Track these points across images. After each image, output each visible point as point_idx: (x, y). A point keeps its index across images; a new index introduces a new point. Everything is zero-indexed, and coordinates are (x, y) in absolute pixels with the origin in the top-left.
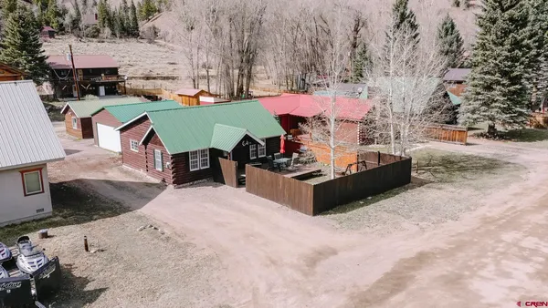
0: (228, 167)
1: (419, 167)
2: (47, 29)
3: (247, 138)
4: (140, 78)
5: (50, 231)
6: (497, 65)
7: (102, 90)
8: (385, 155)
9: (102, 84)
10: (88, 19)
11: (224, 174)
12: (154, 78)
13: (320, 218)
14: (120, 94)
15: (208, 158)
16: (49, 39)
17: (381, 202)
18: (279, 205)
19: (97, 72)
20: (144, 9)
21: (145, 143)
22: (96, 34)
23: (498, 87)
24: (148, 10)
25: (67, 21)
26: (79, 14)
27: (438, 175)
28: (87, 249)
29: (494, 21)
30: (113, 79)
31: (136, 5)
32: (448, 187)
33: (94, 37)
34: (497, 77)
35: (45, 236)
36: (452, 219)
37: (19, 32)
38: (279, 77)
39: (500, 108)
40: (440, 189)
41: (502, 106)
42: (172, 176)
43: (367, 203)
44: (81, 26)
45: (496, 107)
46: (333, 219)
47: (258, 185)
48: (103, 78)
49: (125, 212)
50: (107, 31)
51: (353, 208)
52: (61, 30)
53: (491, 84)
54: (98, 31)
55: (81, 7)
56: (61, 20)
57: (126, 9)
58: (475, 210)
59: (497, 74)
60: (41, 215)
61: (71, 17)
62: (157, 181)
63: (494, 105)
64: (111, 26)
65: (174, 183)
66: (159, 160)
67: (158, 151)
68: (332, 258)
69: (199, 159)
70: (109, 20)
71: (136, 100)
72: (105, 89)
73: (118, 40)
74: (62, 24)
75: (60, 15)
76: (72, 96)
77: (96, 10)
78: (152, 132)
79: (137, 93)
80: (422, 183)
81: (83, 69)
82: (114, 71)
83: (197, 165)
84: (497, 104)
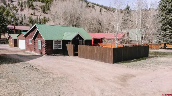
0: (70, 47)
3: (78, 36)
6: (167, 21)
11: (68, 52)
13: (116, 64)
15: (62, 44)
20: (43, 20)
21: (34, 38)
23: (168, 29)
24: (44, 20)
26: (22, 20)
29: (165, 7)
31: (41, 19)
33: (27, 26)
34: (167, 26)
39: (169, 37)
41: (170, 36)
42: (45, 51)
44: (23, 23)
45: (168, 37)
47: (84, 53)
49: (19, 62)
50: (31, 25)
51: (130, 62)
53: (166, 28)
55: (23, 18)
57: (37, 19)
59: (167, 25)
61: (20, 21)
62: (39, 54)
63: (167, 36)
64: (33, 24)
65: (46, 54)
66: (40, 44)
67: (39, 41)
68: (133, 78)
69: (57, 45)
70: (32, 22)
74: (17, 23)
75: (17, 20)
77: (28, 19)
78: (38, 32)
83: (57, 47)
84: (168, 36)
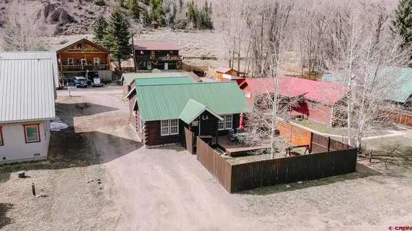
0: (189, 136)
1: (373, 156)
2: (154, 22)
3: (206, 113)
4: (199, 58)
5: (27, 173)
7: (166, 65)
8: (334, 141)
9: (166, 62)
10: (181, 16)
12: (209, 59)
13: (236, 196)
14: (178, 69)
15: (178, 126)
16: (154, 29)
17: (308, 189)
18: (212, 177)
19: (164, 53)
22: (184, 27)
25: (167, 17)
26: (175, 13)
27: (391, 168)
28: (34, 193)
30: (175, 58)
32: (393, 183)
33: (183, 28)
35: (22, 176)
36: (370, 222)
37: (115, 24)
38: (304, 61)
40: (382, 183)
42: (145, 138)
43: (293, 188)
44: (175, 21)
46: (247, 200)
48: (168, 58)
49: (94, 164)
50: (191, 24)
51: (277, 191)
52: (163, 24)
54: (185, 24)
55: (178, 8)
56: (163, 16)
57: (206, 9)
58: (404, 214)
60: (37, 158)
62: (140, 140)
64: (195, 20)
65: (146, 143)
66: (141, 124)
69: (169, 127)
70: (194, 17)
71: (186, 74)
72: (169, 65)
73: (198, 31)
75: (163, 14)
76: (146, 69)
77: (187, 10)
79: (189, 69)
80: (367, 174)
81: (155, 51)
82: (176, 53)
83: (168, 131)
